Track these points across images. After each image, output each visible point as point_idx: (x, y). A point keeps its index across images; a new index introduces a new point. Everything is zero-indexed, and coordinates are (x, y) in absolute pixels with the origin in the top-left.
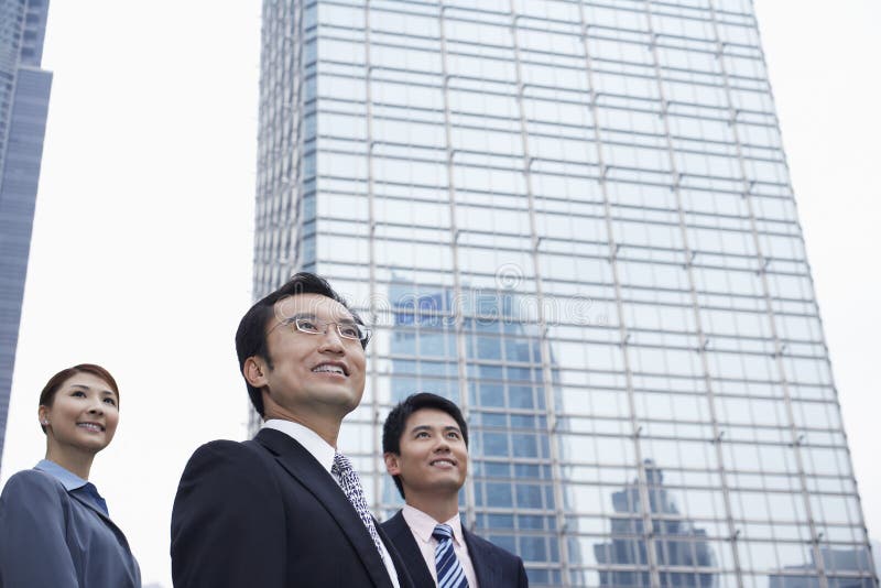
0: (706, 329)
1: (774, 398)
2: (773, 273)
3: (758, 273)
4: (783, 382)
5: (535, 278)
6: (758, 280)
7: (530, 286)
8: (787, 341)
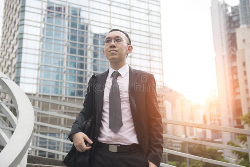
0: (132, 27)
1: (146, 48)
2: (152, 15)
3: (147, 14)
4: (149, 44)
5: (89, 7)
6: (147, 16)
7: (87, 9)
8: (152, 33)
